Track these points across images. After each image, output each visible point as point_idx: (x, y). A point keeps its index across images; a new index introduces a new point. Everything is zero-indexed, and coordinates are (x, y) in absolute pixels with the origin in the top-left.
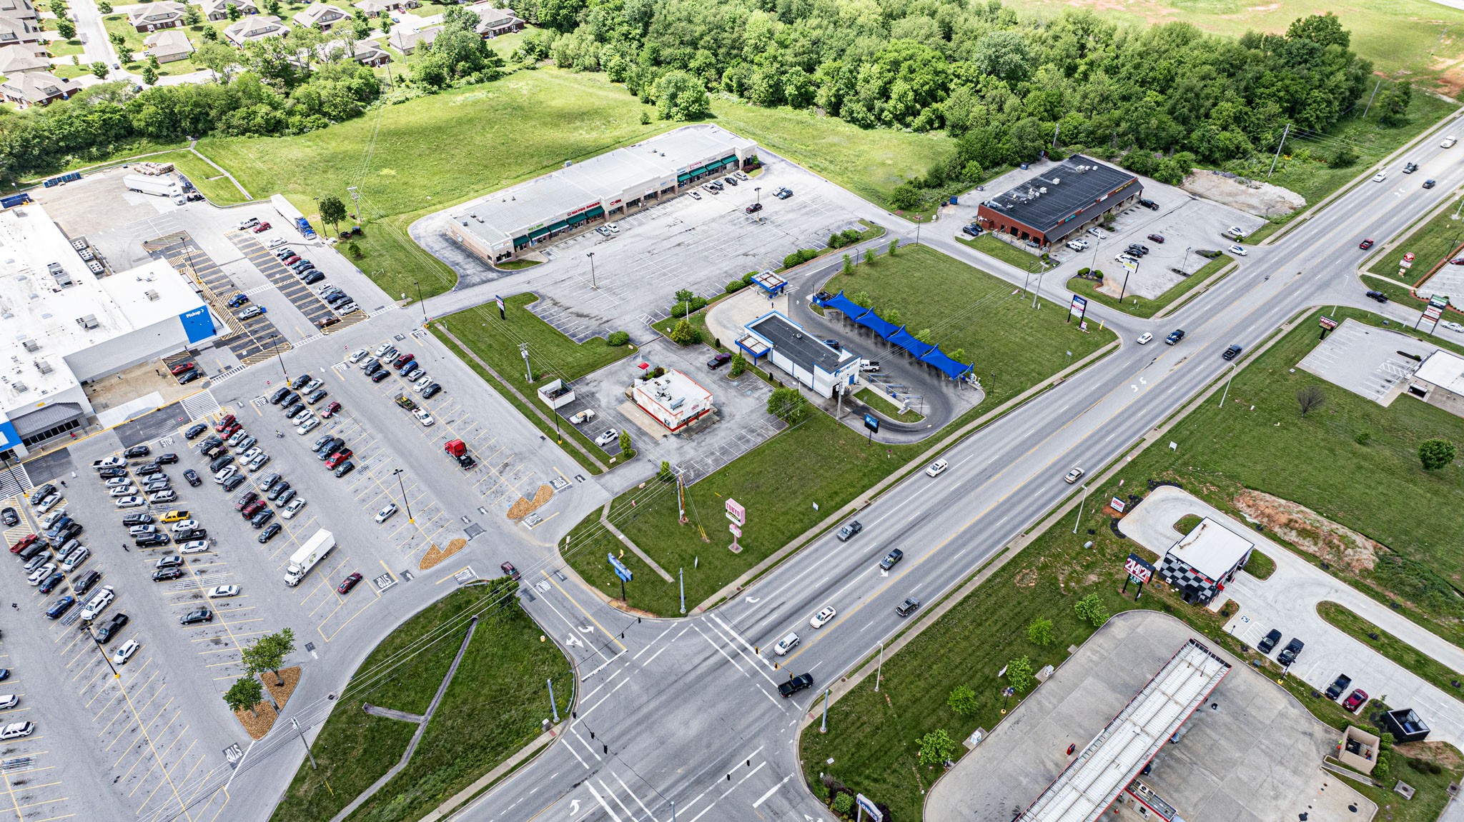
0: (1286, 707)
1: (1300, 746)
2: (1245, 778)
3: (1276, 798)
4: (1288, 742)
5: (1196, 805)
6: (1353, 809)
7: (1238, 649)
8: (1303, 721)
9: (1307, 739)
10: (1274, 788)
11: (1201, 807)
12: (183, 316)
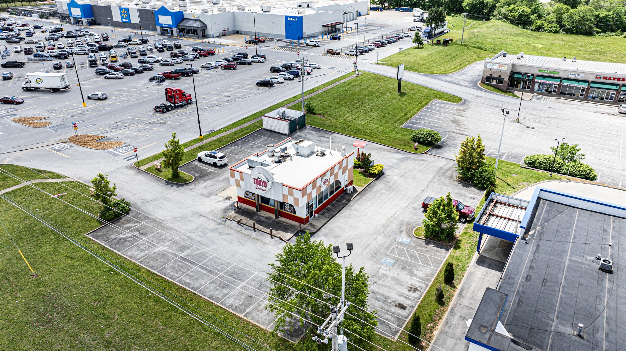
12: (286, 17)
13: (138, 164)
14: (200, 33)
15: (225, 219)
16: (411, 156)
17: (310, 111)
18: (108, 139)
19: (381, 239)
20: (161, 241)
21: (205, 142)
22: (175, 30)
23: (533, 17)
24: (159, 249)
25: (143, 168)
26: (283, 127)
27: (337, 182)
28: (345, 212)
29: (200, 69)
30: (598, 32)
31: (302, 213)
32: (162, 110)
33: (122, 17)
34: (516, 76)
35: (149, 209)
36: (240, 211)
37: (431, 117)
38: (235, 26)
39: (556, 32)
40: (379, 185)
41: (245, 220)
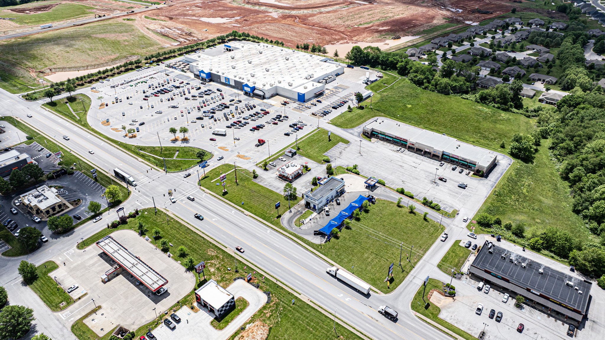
0: (146, 319)
1: (129, 320)
2: (120, 301)
3: (111, 308)
4: (132, 316)
5: (113, 287)
6: (102, 329)
7: (175, 309)
8: (139, 323)
9: (132, 322)
10: (115, 309)
11: (112, 288)
12: (298, 93)
13: (257, 165)
14: (262, 97)
15: (276, 179)
16: (320, 165)
17: (299, 149)
18: (246, 156)
19: (304, 184)
20: (265, 182)
21: (271, 158)
22: (251, 94)
23: (425, 81)
24: (265, 183)
25: (258, 166)
26: (290, 155)
27: (299, 173)
28: (299, 178)
29: (265, 124)
30: (452, 93)
31: (291, 178)
32: (257, 146)
33: (226, 81)
34: (373, 133)
35: (262, 176)
36: (279, 177)
37: (335, 151)
38: (277, 91)
39: (433, 91)
40: (309, 173)
41: (280, 179)
